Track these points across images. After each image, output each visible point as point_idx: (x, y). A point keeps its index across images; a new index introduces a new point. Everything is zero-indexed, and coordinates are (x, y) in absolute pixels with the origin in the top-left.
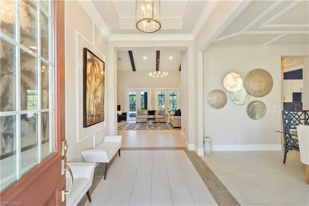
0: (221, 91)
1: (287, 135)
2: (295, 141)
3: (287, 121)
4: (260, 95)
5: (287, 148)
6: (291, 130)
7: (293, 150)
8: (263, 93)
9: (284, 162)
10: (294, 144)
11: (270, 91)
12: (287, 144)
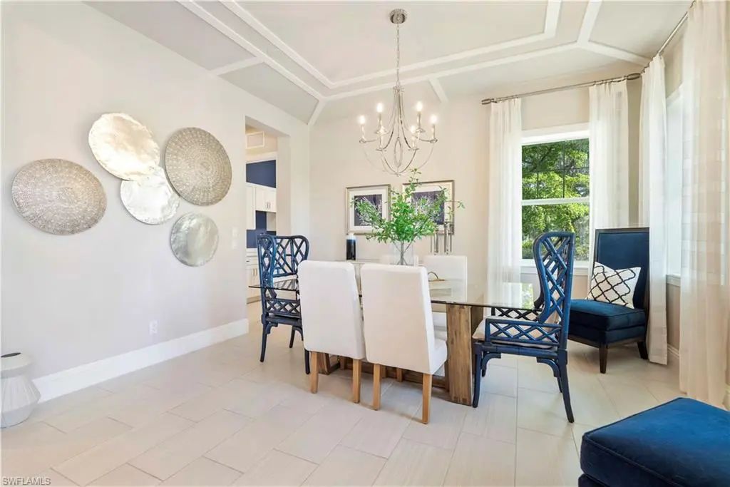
0: (81, 167)
1: (267, 292)
2: (283, 303)
3: (266, 261)
4: (205, 201)
5: (267, 323)
6: (275, 280)
7: (279, 324)
8: (211, 196)
9: (262, 360)
10: (282, 310)
11: (226, 193)
12: (267, 315)
